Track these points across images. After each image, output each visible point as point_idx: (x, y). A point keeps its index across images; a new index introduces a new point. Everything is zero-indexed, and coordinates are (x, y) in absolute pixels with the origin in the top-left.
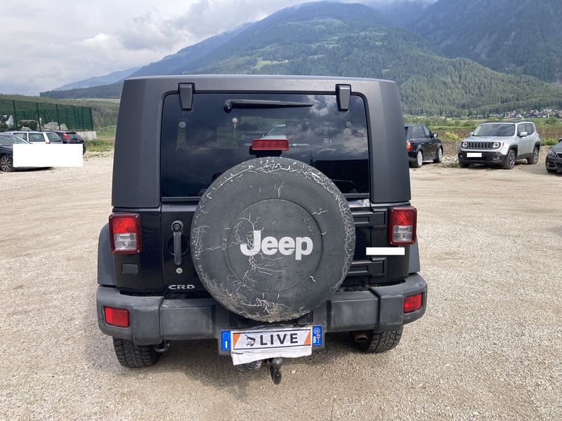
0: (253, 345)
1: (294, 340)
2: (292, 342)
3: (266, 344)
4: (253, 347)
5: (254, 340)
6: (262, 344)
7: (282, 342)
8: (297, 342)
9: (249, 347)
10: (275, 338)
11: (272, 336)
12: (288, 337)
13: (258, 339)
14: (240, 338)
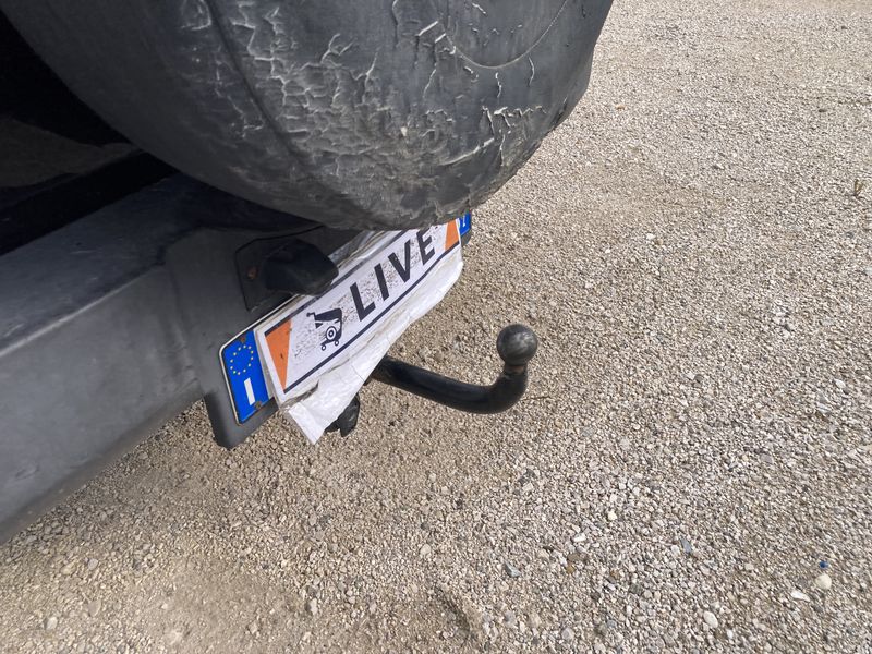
0: (339, 335)
1: (427, 250)
2: (425, 258)
3: (372, 307)
4: (343, 340)
5: (335, 314)
6: (363, 312)
7: (405, 276)
8: (432, 252)
9: (331, 348)
10: (389, 269)
11: (379, 270)
12: (415, 249)
13: (349, 307)
14: (293, 339)
